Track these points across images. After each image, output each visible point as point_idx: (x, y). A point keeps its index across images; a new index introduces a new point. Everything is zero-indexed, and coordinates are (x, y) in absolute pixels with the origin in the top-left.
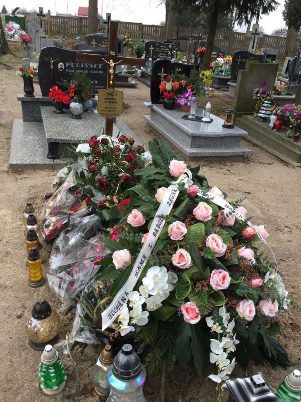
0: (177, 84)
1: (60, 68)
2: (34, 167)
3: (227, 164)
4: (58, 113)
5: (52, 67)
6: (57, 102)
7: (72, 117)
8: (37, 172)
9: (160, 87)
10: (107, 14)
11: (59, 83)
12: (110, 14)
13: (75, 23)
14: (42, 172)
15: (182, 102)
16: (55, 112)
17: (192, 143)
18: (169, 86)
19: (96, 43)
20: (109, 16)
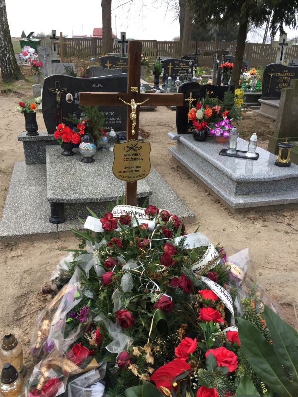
0: (209, 111)
1: (68, 100)
2: (32, 238)
3: (285, 214)
4: (66, 155)
5: (58, 99)
6: (64, 143)
7: (82, 161)
8: (36, 245)
9: (189, 114)
10: (122, 33)
11: (67, 119)
12: (125, 33)
13: (90, 44)
14: (41, 244)
15: (217, 132)
16: (62, 154)
17: (237, 189)
18: (199, 114)
19: (111, 65)
20: (123, 34)
